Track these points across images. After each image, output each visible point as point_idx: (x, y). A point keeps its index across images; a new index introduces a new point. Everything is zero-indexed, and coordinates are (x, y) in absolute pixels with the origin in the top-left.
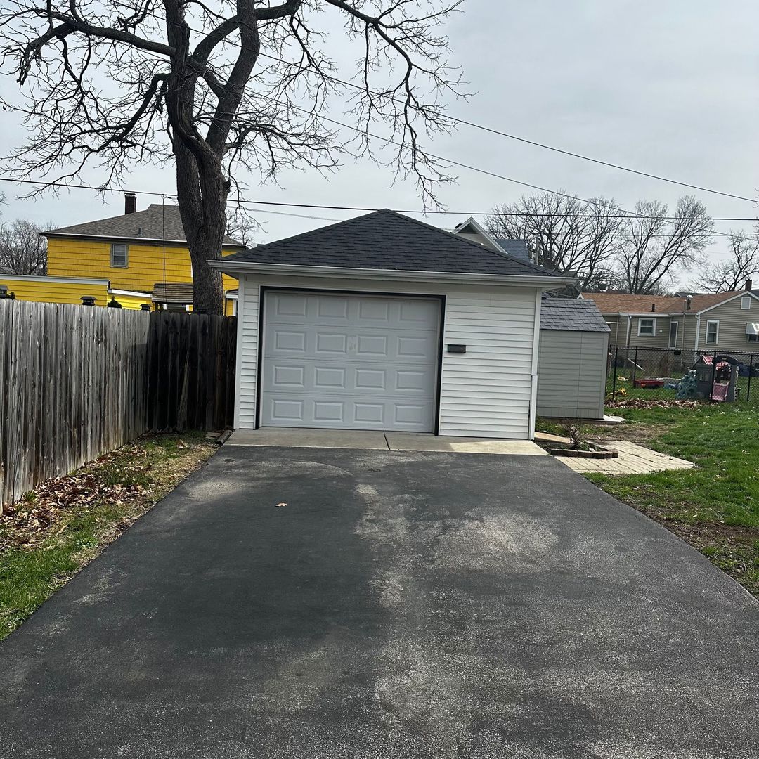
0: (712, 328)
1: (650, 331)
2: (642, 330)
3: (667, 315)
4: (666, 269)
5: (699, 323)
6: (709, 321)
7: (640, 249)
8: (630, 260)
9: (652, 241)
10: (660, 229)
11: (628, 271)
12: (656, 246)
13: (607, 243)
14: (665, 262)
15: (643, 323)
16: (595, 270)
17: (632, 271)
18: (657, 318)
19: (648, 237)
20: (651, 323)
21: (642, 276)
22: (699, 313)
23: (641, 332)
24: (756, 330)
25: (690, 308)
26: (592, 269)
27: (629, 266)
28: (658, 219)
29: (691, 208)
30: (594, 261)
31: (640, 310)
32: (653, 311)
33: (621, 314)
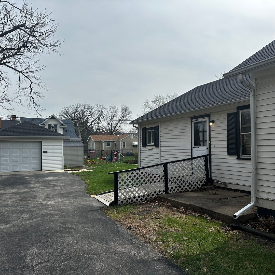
0: (124, 144)
1: (109, 145)
2: (107, 145)
3: (113, 141)
4: (120, 126)
5: (120, 143)
6: (123, 142)
7: (112, 120)
8: (109, 123)
9: (115, 118)
10: (117, 114)
11: (109, 127)
12: (116, 119)
13: (102, 118)
14: (119, 124)
15: (107, 143)
16: (99, 127)
17: (110, 127)
18: (111, 141)
19: (113, 117)
20: (109, 143)
21: (113, 129)
22: (120, 140)
23: (107, 146)
24: (134, 144)
25: (118, 139)
26: (98, 126)
27: (109, 125)
28: (116, 112)
29: (125, 108)
30: (98, 124)
31: (107, 140)
32: (110, 140)
33: (101, 141)
